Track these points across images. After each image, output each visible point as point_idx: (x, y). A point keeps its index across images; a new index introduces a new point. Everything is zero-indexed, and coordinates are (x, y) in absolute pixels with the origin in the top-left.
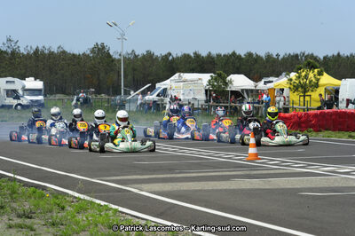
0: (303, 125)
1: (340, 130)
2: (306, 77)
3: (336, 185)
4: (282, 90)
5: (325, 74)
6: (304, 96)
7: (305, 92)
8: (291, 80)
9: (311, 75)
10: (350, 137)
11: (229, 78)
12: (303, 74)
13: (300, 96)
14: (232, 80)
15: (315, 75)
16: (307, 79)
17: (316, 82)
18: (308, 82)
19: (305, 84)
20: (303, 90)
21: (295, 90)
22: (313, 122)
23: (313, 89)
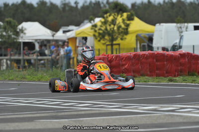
0: (115, 70)
1: (158, 75)
2: (113, 22)
3: (161, 121)
4: (85, 39)
5: (136, 19)
6: (112, 45)
7: (112, 40)
8: (95, 26)
9: (119, 20)
10: (171, 81)
11: (20, 27)
12: (110, 19)
13: (107, 45)
14: (23, 29)
15: (123, 20)
16: (114, 25)
17: (125, 27)
18: (116, 28)
19: (112, 31)
20: (110, 38)
21: (101, 38)
22: (126, 66)
23: (123, 36)
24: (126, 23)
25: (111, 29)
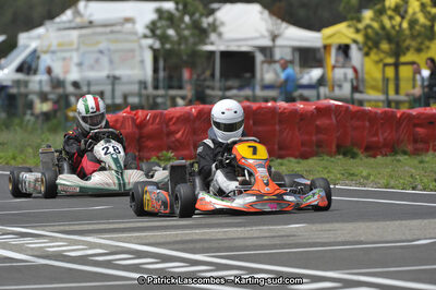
0: (150, 144)
2: (400, 9)
6: (396, 65)
7: (397, 52)
9: (414, 6)
12: (393, 2)
13: (385, 65)
14: (218, 23)
15: (423, 6)
16: (403, 18)
17: (428, 23)
18: (405, 25)
19: (398, 32)
20: (393, 46)
21: (370, 49)
22: (178, 135)
23: (422, 43)
24: (429, 13)
25: (393, 27)
